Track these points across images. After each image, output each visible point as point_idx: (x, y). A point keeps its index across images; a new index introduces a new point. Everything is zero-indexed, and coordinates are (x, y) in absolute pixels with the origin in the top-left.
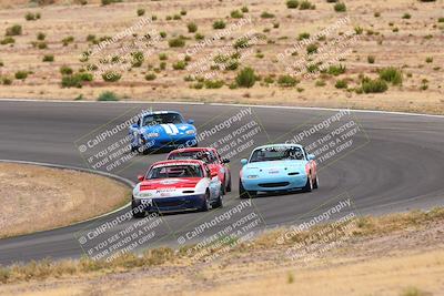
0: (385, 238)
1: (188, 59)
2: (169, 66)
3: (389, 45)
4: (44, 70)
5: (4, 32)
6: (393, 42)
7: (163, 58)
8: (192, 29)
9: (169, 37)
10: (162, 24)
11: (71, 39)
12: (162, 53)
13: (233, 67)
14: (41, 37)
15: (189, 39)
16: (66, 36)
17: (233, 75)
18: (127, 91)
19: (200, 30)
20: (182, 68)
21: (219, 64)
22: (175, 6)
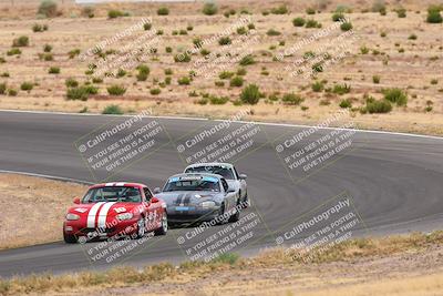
0: (386, 260)
2: (174, 81)
3: (395, 65)
4: (50, 82)
5: (11, 43)
6: (399, 63)
7: (168, 72)
8: (197, 43)
9: (174, 51)
10: (168, 39)
11: (78, 52)
12: (167, 68)
13: (237, 84)
14: (48, 49)
16: (73, 49)
17: (237, 92)
18: (132, 105)
20: (187, 83)
21: (224, 81)
22: (182, 21)
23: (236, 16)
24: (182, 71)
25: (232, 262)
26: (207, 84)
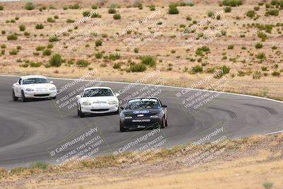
0: (143, 166)
1: (19, 48)
2: (7, 52)
7: (3, 47)
8: (22, 29)
9: (7, 34)
10: (3, 25)
12: (3, 44)
13: (48, 53)
15: (20, 35)
17: (47, 59)
19: (28, 29)
20: (15, 54)
21: (39, 52)
22: (12, 14)
23: (46, 10)
24: (12, 46)
25: (44, 168)
26: (28, 54)
